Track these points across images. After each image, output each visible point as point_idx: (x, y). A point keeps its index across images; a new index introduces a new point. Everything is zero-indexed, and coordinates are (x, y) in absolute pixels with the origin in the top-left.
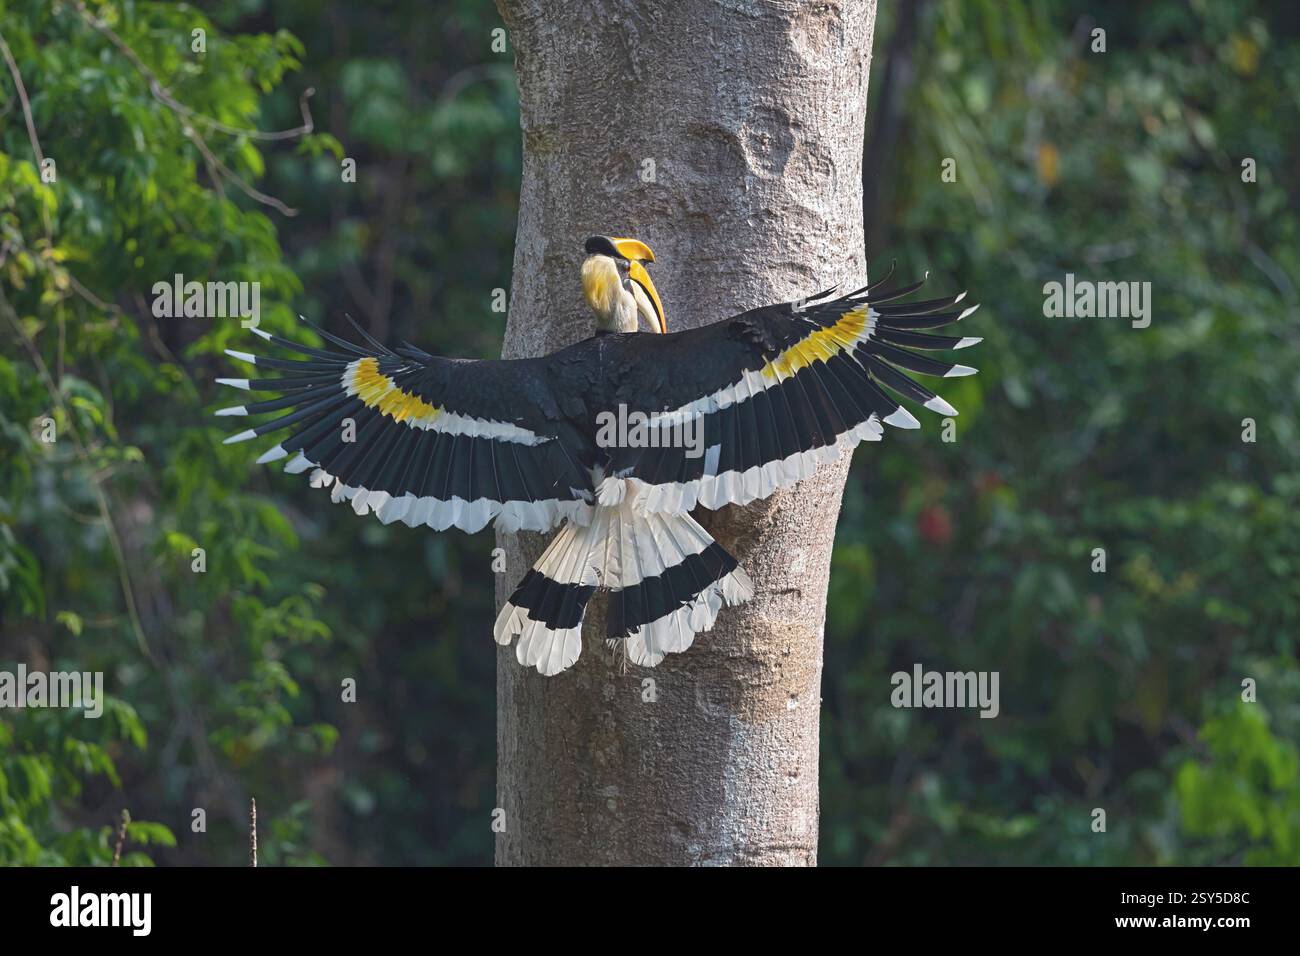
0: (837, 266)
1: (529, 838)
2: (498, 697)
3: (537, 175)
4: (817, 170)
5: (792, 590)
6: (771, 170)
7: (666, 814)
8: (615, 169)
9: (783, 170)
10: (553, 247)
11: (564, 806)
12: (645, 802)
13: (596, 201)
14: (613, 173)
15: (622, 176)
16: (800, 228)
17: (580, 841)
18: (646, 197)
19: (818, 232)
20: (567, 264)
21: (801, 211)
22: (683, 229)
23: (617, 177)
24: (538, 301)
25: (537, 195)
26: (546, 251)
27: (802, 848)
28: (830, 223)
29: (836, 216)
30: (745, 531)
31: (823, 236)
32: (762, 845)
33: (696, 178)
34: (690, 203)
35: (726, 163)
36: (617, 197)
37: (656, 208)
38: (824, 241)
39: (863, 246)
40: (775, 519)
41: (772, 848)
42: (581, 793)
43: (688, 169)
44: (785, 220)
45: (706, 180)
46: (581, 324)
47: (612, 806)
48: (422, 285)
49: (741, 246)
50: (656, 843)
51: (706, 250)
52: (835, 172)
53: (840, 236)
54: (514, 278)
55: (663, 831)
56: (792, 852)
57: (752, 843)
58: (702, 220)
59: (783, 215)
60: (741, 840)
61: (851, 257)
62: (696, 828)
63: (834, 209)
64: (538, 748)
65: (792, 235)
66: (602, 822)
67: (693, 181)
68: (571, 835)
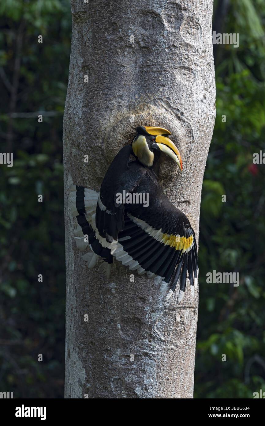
0: (203, 68)
1: (80, 305)
2: (66, 247)
3: (78, 32)
4: (193, 28)
5: (186, 201)
6: (175, 28)
7: (136, 295)
8: (110, 29)
9: (179, 28)
10: (85, 61)
11: (93, 292)
12: (127, 290)
13: (103, 42)
14: (110, 31)
15: (114, 32)
16: (187, 52)
17: (101, 306)
18: (123, 40)
19: (194, 54)
20: (91, 68)
21: (187, 45)
22: (139, 53)
23: (111, 32)
24: (79, 84)
25: (78, 40)
26: (83, 63)
27: (192, 307)
28: (199, 50)
29: (202, 47)
30: (166, 178)
31: (196, 55)
32: (175, 306)
33: (144, 32)
34: (141, 42)
35: (156, 26)
36: (111, 41)
37: (128, 45)
38: (197, 57)
39: (213, 59)
40: (179, 172)
41: (180, 308)
42: (101, 286)
43: (140, 28)
44: (181, 49)
45: (148, 33)
46: (97, 93)
47: (113, 291)
48: (31, 77)
49: (162, 60)
50: (132, 306)
51: (148, 62)
52: (201, 29)
53: (203, 54)
54: (69, 74)
55: (135, 301)
56: (188, 309)
57: (171, 306)
58: (146, 49)
59: (180, 47)
60: (167, 304)
61: (208, 64)
62: (148, 300)
63: (201, 44)
64: (82, 268)
65: (184, 55)
66: (110, 298)
67: (142, 33)
68: (97, 304)
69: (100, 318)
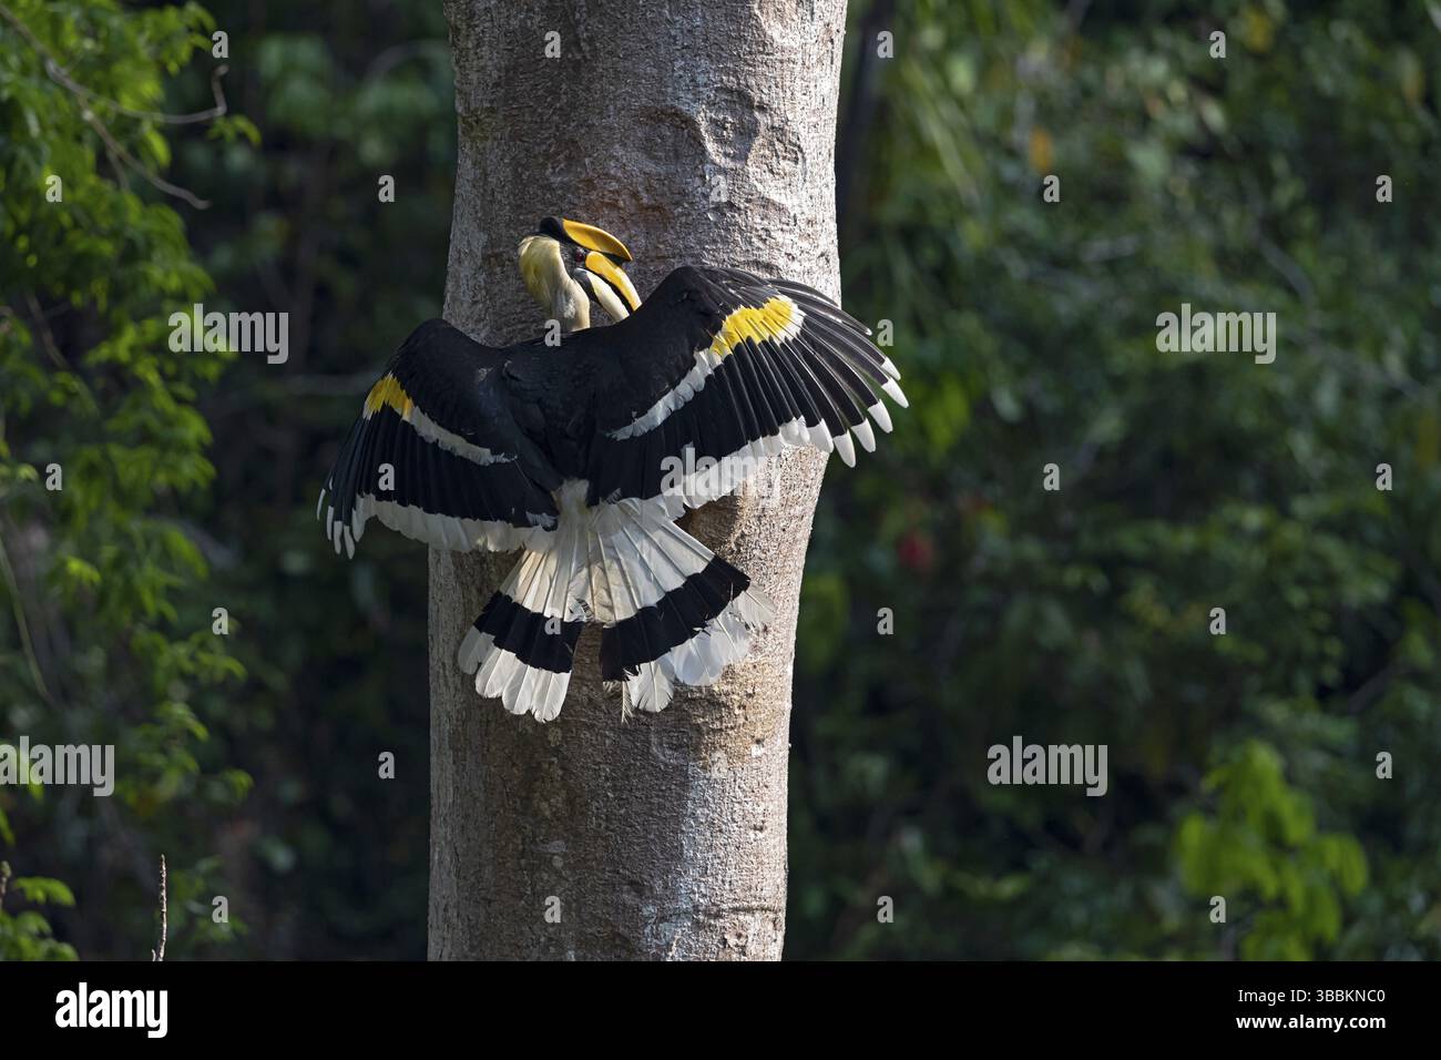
0: (807, 265)
1: (466, 899)
2: (432, 742)
3: (474, 164)
4: (784, 158)
6: (734, 158)
7: (618, 873)
8: (561, 157)
9: (747, 158)
10: (491, 243)
11: (504, 863)
12: (596, 859)
13: (539, 192)
14: (559, 162)
15: (569, 166)
16: (766, 222)
17: (523, 902)
18: (595, 188)
19: (785, 227)
20: (507, 263)
21: (766, 203)
22: (635, 224)
23: (562, 165)
24: (475, 303)
25: (474, 186)
26: (485, 247)
27: (768, 909)
28: (799, 216)
29: (806, 209)
31: (791, 231)
32: (725, 906)
33: (651, 167)
34: (644, 195)
35: (685, 149)
36: (562, 188)
37: (606, 200)
38: (792, 236)
39: (836, 242)
40: (738, 545)
41: (736, 910)
42: (524, 849)
43: (641, 156)
44: (749, 213)
45: (662, 170)
46: (523, 329)
47: (558, 863)
48: (346, 285)
49: (700, 242)
50: (607, 904)
51: (661, 246)
52: (804, 160)
53: (810, 230)
54: (449, 277)
55: (614, 890)
56: (757, 915)
57: (714, 904)
58: (657, 214)
59: (746, 208)
60: (701, 901)
61: (822, 255)
62: (651, 888)
63: (803, 201)
64: (476, 800)
65: (757, 230)
66: (548, 881)
67: (647, 170)
68: (513, 896)
69: (522, 933)
